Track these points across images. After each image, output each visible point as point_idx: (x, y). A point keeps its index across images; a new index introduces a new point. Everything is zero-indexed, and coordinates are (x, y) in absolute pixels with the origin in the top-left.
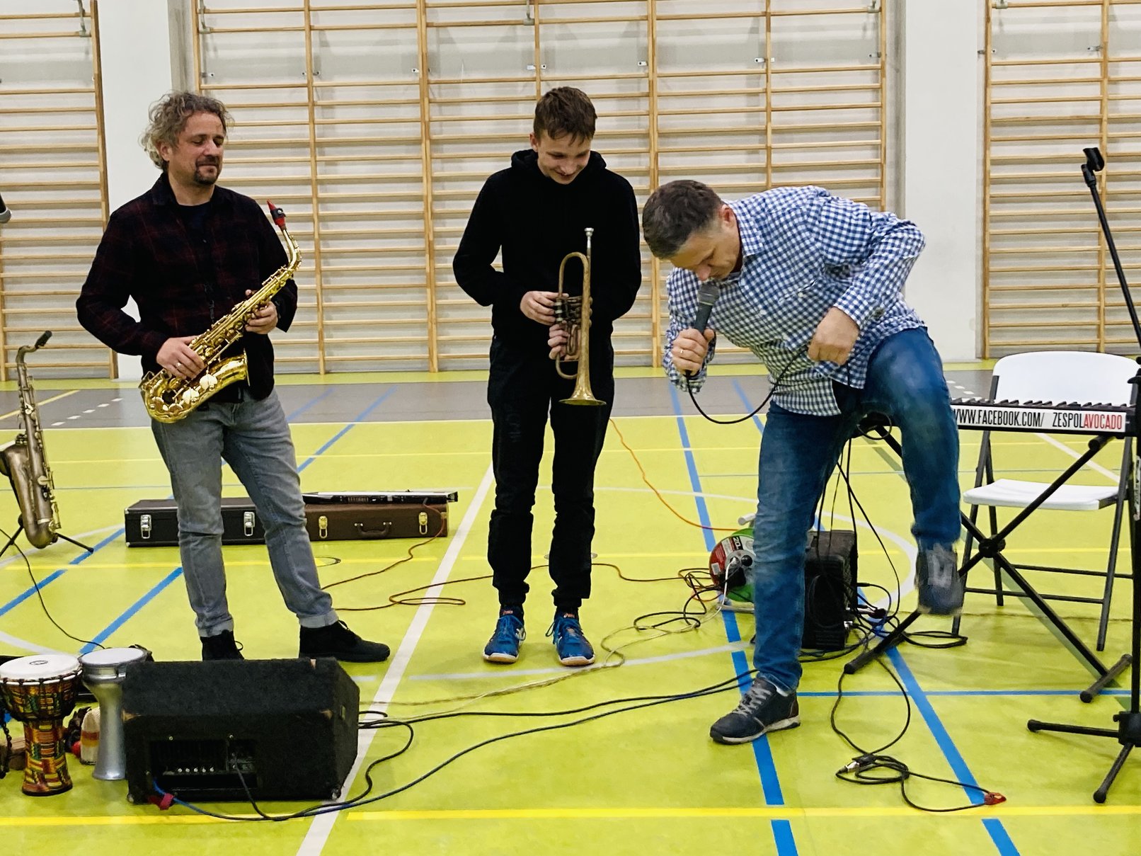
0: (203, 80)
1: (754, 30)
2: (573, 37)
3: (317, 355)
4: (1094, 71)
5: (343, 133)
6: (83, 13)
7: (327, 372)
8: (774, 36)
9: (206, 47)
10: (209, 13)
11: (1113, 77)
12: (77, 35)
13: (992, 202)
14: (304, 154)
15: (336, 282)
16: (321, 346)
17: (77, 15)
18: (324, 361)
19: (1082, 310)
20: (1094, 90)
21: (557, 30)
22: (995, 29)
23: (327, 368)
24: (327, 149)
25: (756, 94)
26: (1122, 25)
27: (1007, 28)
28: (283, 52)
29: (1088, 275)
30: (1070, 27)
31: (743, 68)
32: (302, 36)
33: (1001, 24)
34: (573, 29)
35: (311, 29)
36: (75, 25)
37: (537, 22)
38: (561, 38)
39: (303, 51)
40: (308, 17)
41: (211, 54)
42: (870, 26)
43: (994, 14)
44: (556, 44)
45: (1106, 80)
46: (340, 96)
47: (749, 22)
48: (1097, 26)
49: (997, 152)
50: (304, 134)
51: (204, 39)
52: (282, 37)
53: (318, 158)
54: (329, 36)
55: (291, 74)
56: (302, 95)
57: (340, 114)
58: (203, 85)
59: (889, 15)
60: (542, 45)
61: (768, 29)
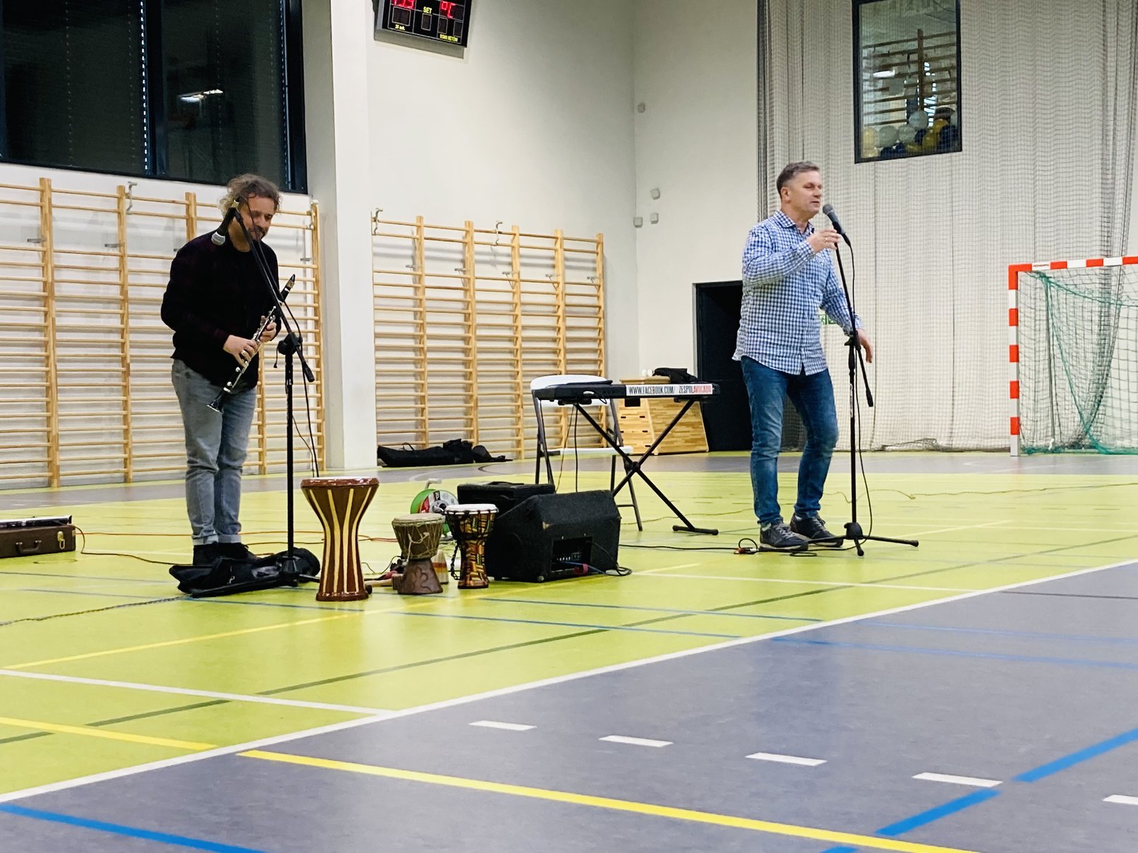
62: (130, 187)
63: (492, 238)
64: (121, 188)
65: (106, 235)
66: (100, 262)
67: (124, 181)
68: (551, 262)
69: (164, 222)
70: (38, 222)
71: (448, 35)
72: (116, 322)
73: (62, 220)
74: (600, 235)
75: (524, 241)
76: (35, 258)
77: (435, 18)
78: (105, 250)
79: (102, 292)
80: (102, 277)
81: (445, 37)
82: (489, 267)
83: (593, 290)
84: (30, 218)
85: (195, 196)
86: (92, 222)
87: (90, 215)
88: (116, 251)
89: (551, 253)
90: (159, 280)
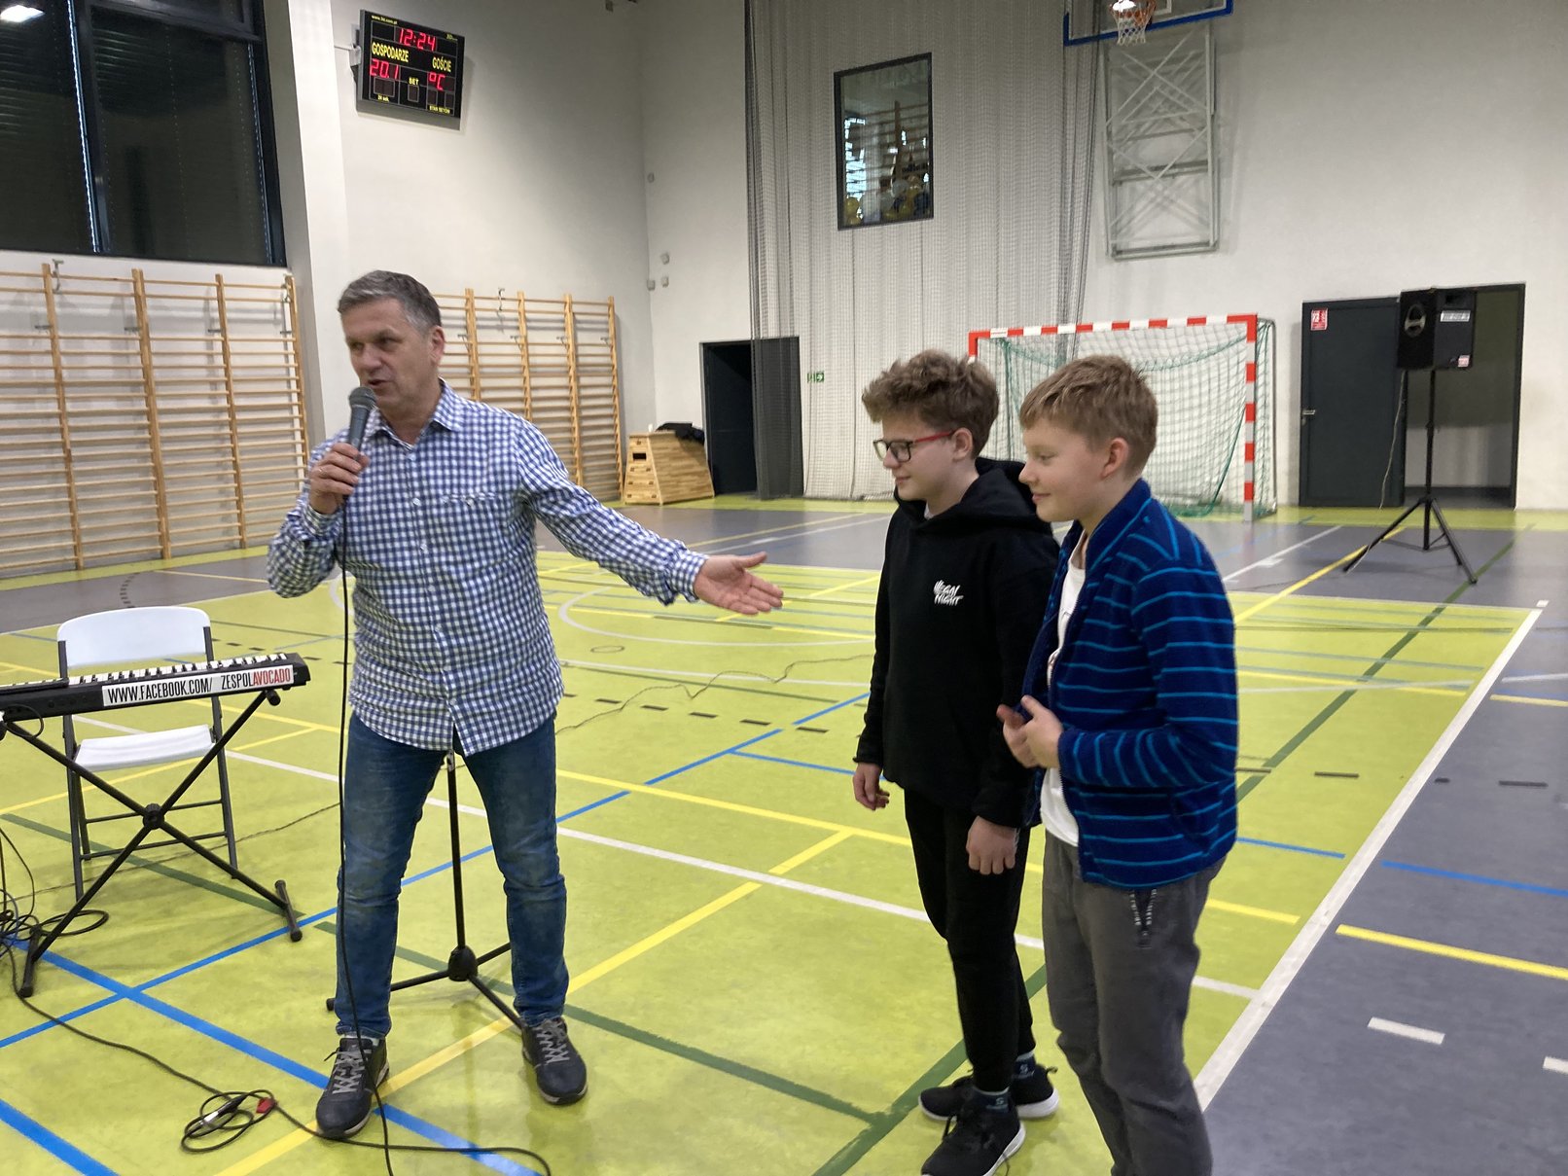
62: (57, 266)
63: (496, 305)
64: (46, 267)
65: (35, 316)
66: (30, 346)
67: (49, 258)
68: (561, 325)
69: (110, 300)
71: (438, 106)
72: (53, 408)
74: (612, 299)
75: (529, 306)
77: (423, 91)
78: (36, 333)
79: (34, 376)
80: (33, 361)
81: (436, 109)
82: (495, 332)
83: (607, 350)
85: (141, 273)
86: (15, 303)
87: (12, 296)
88: (44, 333)
89: (561, 317)
90: (107, 361)
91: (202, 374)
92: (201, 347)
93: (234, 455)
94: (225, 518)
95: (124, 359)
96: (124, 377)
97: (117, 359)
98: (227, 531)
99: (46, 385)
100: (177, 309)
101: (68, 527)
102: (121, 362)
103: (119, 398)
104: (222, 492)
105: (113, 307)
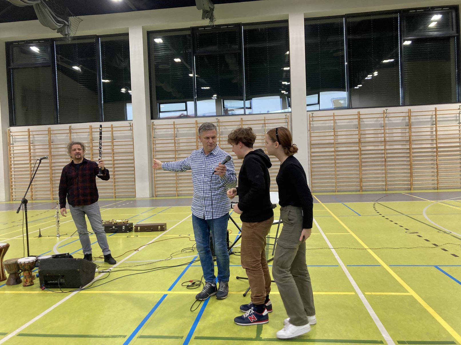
0: (154, 138)
1: (263, 127)
2: (227, 129)
3: (176, 193)
4: (332, 134)
5: (182, 148)
6: (131, 126)
7: (178, 196)
8: (266, 128)
9: (155, 132)
10: (155, 125)
11: (336, 135)
12: (129, 130)
13: (312, 160)
14: (174, 152)
15: (180, 178)
16: (177, 191)
17: (129, 126)
18: (177, 194)
19: (332, 183)
20: (333, 138)
21: (223, 127)
22: (312, 125)
23: (178, 195)
24: (178, 151)
25: (263, 139)
26: (338, 124)
27: (314, 125)
28: (170, 133)
29: (333, 175)
30: (327, 125)
31: (261, 134)
32: (173, 130)
33: (313, 125)
34: (227, 127)
35: (175, 128)
36: (129, 128)
37: (219, 126)
38: (224, 129)
39: (173, 132)
40: (174, 126)
41: (156, 133)
42: (286, 126)
43: (311, 122)
44: (223, 130)
45: (335, 135)
46: (181, 141)
47: (261, 125)
48: (333, 124)
49: (313, 150)
50: (173, 148)
51: (154, 130)
52: (170, 130)
53: (176, 153)
54: (179, 129)
55: (171, 137)
56: (173, 141)
57: (181, 145)
58: (154, 139)
59: (289, 124)
60: (220, 130)
61: (265, 126)
62: (386, 110)
64: (384, 111)
65: (381, 124)
66: (379, 131)
67: (384, 109)
69: (402, 118)
70: (357, 123)
72: (383, 148)
73: (367, 122)
76: (357, 132)
79: (379, 139)
80: (380, 135)
84: (356, 122)
85: (410, 110)
86: (376, 121)
87: (375, 119)
88: (383, 128)
90: (400, 135)
91: (429, 137)
92: (429, 129)
93: (437, 161)
94: (433, 180)
95: (404, 134)
96: (404, 139)
97: (403, 134)
98: (433, 184)
99: (382, 142)
100: (422, 119)
101: (384, 179)
102: (404, 135)
103: (402, 145)
104: (433, 172)
105: (403, 120)
